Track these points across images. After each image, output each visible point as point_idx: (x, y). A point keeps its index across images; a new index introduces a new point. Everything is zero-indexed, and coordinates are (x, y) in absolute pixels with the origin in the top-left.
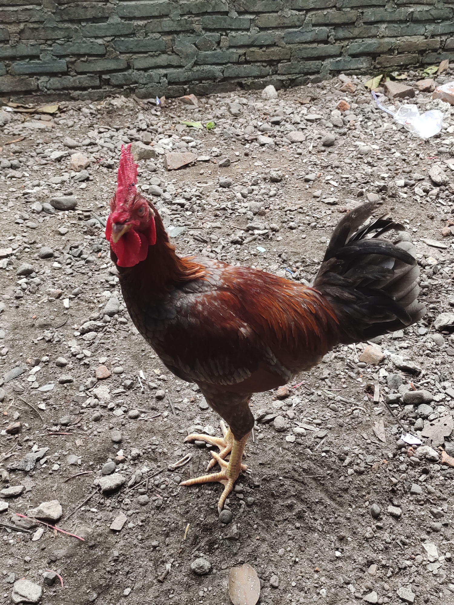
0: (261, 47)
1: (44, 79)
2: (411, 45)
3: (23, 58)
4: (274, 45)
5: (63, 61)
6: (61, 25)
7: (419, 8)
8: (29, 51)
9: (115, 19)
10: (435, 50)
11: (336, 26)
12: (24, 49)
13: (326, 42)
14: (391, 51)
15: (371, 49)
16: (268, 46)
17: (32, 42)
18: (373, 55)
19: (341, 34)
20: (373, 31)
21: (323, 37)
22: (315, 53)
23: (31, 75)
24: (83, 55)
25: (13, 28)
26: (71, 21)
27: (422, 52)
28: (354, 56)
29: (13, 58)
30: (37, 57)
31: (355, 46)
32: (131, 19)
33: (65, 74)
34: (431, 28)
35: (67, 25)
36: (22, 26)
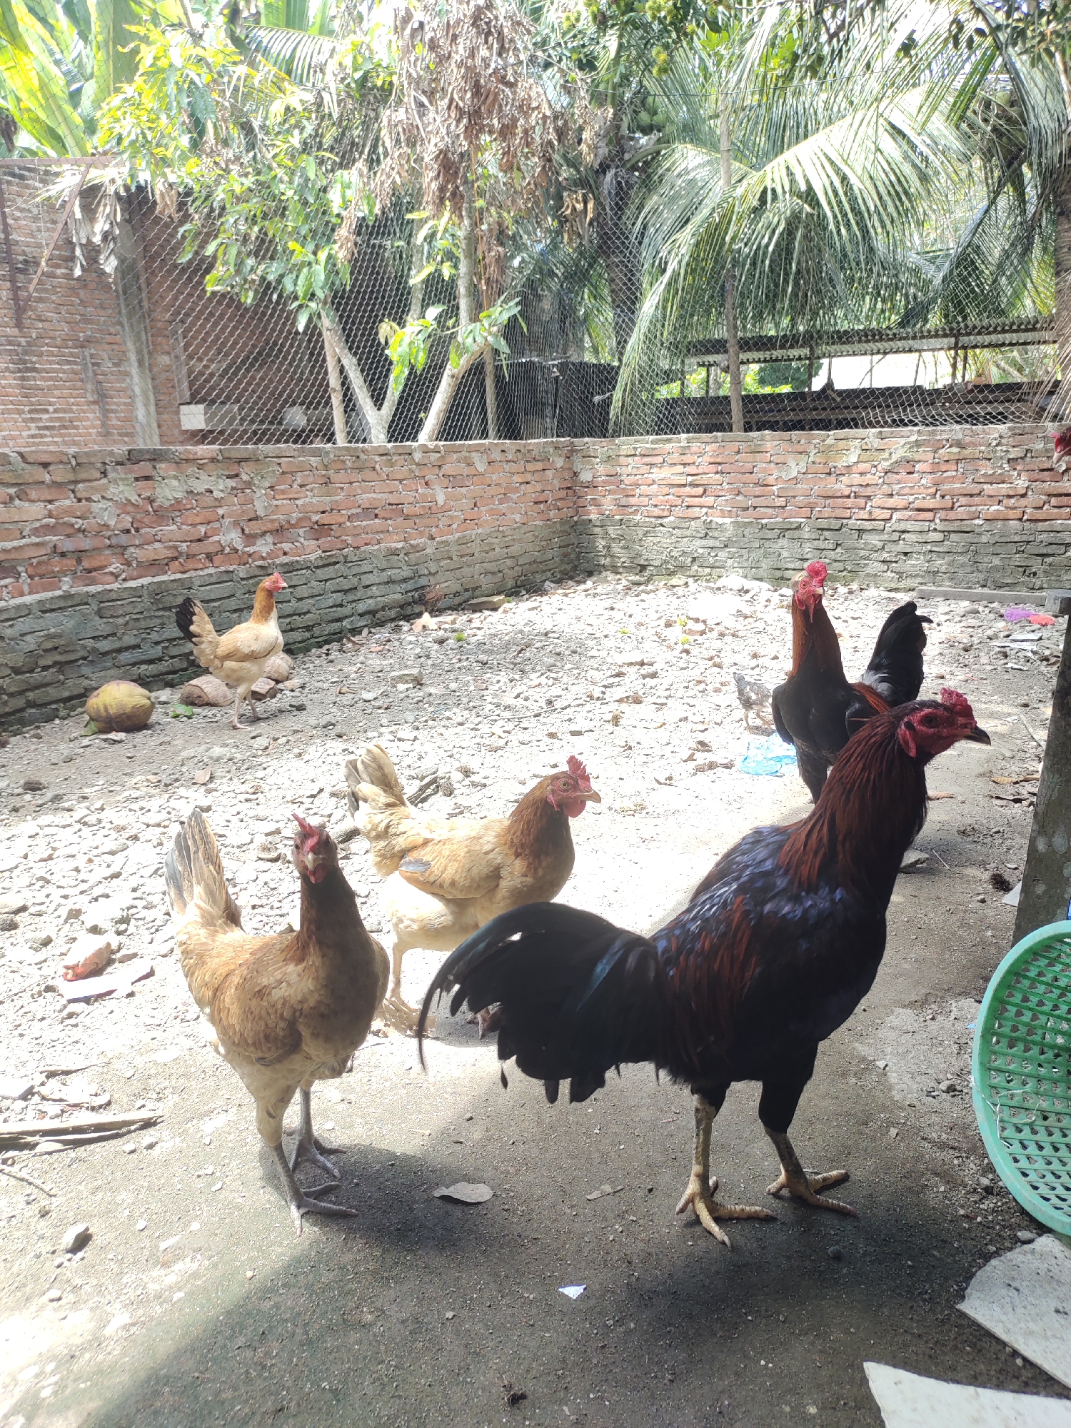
0: (299, 615)
1: (144, 667)
2: (394, 601)
3: (127, 649)
4: (309, 612)
5: (159, 647)
6: (157, 614)
7: (394, 571)
8: (133, 641)
10: (409, 604)
11: (346, 592)
12: (129, 640)
13: (341, 606)
14: (383, 609)
15: (370, 608)
16: (305, 614)
17: (135, 632)
18: (373, 613)
19: (351, 597)
20: (369, 593)
21: (338, 602)
22: (337, 616)
23: (134, 664)
24: (175, 639)
25: (121, 621)
26: (164, 609)
27: (402, 607)
28: (361, 615)
29: (119, 651)
30: (138, 646)
31: (361, 607)
33: (160, 659)
34: (403, 586)
35: (161, 613)
36: (127, 618)
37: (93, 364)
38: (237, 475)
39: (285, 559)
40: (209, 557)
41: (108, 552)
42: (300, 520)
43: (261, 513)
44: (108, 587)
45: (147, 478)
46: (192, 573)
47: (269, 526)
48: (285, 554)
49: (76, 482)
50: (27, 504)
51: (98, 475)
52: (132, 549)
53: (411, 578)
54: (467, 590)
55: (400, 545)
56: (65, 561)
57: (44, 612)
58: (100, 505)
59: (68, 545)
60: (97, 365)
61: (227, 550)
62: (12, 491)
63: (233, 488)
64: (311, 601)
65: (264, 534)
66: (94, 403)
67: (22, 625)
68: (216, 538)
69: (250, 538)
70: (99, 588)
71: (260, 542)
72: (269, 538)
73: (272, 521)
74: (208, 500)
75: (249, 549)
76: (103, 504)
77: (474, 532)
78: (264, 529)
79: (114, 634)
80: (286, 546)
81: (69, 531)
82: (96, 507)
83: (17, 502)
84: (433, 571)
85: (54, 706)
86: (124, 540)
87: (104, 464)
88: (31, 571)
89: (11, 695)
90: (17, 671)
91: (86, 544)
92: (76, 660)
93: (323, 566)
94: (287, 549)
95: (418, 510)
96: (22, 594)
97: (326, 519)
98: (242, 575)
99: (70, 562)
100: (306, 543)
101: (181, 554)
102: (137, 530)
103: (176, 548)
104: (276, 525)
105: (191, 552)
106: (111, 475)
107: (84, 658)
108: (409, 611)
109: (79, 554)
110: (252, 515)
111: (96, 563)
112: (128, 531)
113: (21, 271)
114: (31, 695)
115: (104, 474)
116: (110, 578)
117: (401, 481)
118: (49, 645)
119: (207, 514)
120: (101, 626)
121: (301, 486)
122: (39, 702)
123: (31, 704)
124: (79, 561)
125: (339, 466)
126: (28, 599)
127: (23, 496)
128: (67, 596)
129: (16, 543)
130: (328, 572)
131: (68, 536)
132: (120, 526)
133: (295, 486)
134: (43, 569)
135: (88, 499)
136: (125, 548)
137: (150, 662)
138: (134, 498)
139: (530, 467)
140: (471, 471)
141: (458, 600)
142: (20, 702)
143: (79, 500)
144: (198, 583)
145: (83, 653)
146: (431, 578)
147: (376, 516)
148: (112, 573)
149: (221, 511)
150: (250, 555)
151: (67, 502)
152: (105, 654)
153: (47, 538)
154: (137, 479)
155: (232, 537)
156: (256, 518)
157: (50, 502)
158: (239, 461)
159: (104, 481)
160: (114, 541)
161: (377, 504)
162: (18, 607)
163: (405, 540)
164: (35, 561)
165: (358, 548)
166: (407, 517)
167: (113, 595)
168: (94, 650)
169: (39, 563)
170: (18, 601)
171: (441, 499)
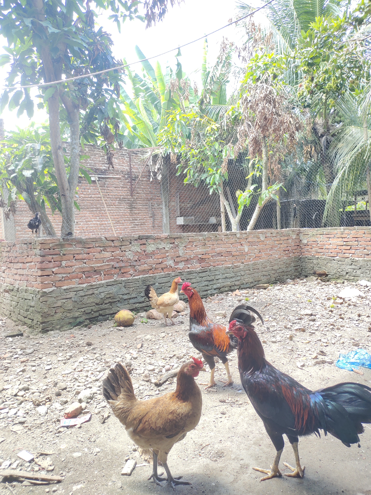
1: (137, 304)
2: (227, 285)
3: (133, 298)
5: (143, 298)
6: (143, 287)
7: (228, 274)
8: (135, 296)
9: (157, 284)
11: (210, 281)
12: (133, 296)
13: (208, 286)
14: (223, 287)
15: (218, 287)
17: (136, 293)
18: (219, 289)
19: (211, 283)
20: (218, 282)
21: (207, 284)
22: (206, 289)
23: (134, 303)
25: (131, 289)
27: (230, 287)
28: (215, 289)
29: (130, 299)
31: (215, 287)
32: (161, 283)
33: (143, 302)
34: (231, 279)
37: (152, 206)
38: (174, 243)
39: (188, 270)
40: (162, 269)
41: (130, 267)
42: (194, 257)
43: (181, 255)
44: (128, 278)
45: (144, 244)
46: (156, 274)
47: (184, 259)
48: (188, 268)
49: (121, 246)
50: (106, 253)
51: (129, 244)
52: (137, 266)
53: (234, 277)
54: (255, 281)
55: (230, 265)
56: (116, 270)
57: (107, 286)
58: (128, 253)
59: (117, 265)
60: (153, 206)
61: (168, 267)
62: (102, 249)
63: (172, 247)
64: (197, 284)
65: (182, 261)
66: (151, 217)
67: (101, 290)
68: (165, 263)
69: (177, 263)
70: (126, 279)
71: (180, 264)
72: (183, 263)
73: (185, 257)
74: (163, 251)
75: (176, 267)
76: (130, 252)
77: (259, 261)
78: (182, 260)
79: (129, 293)
80: (189, 266)
81: (118, 261)
82: (127, 253)
83: (103, 252)
84: (243, 274)
85: (107, 316)
86: (135, 263)
87: (131, 240)
88: (105, 273)
89: (95, 312)
90: (97, 304)
91: (122, 264)
92: (116, 302)
93: (202, 272)
94: (189, 267)
95: (238, 253)
96: (101, 280)
97: (204, 257)
98: (173, 275)
99: (117, 270)
100: (196, 265)
101: (153, 268)
102: (139, 261)
103: (151, 266)
104: (186, 259)
105: (157, 267)
106: (133, 243)
107: (119, 301)
108: (233, 288)
109: (120, 268)
110: (178, 256)
111: (125, 271)
112: (137, 261)
113: (133, 180)
114: (101, 312)
115: (131, 243)
116: (130, 276)
117: (232, 244)
118: (108, 296)
119: (163, 255)
120: (125, 291)
121: (195, 246)
122: (103, 314)
123: (100, 315)
124: (120, 270)
125: (209, 239)
126: (103, 282)
127: (105, 250)
128: (115, 281)
129: (101, 265)
130: (204, 274)
131: (118, 262)
132: (134, 259)
133: (193, 246)
134: (108, 273)
135: (125, 251)
136: (135, 266)
137: (140, 303)
138: (139, 251)
139: (282, 238)
140: (259, 240)
141: (252, 285)
142: (97, 314)
143: (122, 251)
144: (158, 277)
145: (118, 299)
146: (242, 277)
147: (222, 256)
148: (130, 274)
149: (167, 254)
150: (176, 268)
151: (118, 252)
152: (125, 300)
153: (111, 263)
154: (141, 245)
155: (170, 263)
156: (179, 257)
157: (113, 252)
158: (174, 239)
159: (131, 245)
160: (132, 264)
161: (222, 251)
162: (100, 284)
163: (232, 264)
164: (106, 270)
165: (215, 266)
166: (233, 256)
167: (130, 281)
168: (122, 298)
169: (108, 271)
170: (100, 282)
171: (246, 250)
